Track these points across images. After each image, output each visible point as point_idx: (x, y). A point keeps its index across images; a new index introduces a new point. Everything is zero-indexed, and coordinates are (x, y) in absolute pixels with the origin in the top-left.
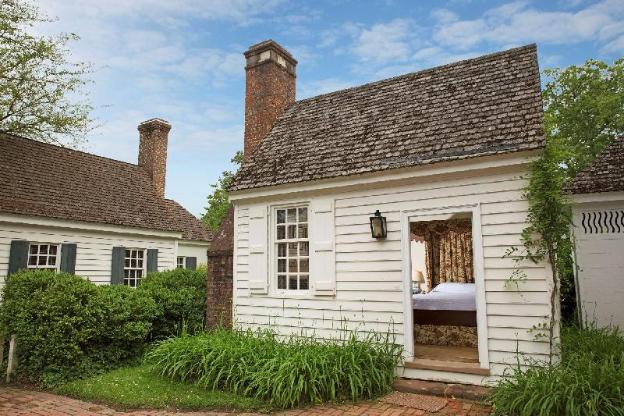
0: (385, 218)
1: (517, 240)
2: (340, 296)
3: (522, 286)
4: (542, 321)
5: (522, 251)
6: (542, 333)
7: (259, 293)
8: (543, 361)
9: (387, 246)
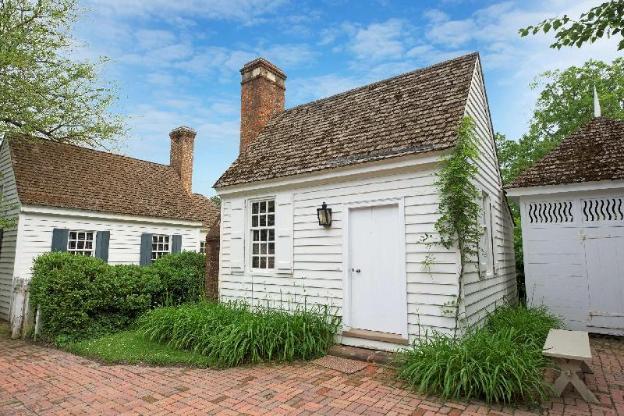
0: (330, 210)
1: (431, 229)
2: (297, 274)
3: (434, 268)
4: (451, 299)
5: (437, 238)
6: (451, 309)
7: (237, 272)
8: (450, 334)
9: (332, 233)
